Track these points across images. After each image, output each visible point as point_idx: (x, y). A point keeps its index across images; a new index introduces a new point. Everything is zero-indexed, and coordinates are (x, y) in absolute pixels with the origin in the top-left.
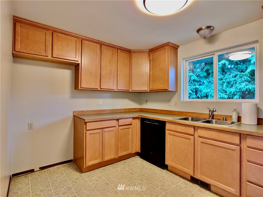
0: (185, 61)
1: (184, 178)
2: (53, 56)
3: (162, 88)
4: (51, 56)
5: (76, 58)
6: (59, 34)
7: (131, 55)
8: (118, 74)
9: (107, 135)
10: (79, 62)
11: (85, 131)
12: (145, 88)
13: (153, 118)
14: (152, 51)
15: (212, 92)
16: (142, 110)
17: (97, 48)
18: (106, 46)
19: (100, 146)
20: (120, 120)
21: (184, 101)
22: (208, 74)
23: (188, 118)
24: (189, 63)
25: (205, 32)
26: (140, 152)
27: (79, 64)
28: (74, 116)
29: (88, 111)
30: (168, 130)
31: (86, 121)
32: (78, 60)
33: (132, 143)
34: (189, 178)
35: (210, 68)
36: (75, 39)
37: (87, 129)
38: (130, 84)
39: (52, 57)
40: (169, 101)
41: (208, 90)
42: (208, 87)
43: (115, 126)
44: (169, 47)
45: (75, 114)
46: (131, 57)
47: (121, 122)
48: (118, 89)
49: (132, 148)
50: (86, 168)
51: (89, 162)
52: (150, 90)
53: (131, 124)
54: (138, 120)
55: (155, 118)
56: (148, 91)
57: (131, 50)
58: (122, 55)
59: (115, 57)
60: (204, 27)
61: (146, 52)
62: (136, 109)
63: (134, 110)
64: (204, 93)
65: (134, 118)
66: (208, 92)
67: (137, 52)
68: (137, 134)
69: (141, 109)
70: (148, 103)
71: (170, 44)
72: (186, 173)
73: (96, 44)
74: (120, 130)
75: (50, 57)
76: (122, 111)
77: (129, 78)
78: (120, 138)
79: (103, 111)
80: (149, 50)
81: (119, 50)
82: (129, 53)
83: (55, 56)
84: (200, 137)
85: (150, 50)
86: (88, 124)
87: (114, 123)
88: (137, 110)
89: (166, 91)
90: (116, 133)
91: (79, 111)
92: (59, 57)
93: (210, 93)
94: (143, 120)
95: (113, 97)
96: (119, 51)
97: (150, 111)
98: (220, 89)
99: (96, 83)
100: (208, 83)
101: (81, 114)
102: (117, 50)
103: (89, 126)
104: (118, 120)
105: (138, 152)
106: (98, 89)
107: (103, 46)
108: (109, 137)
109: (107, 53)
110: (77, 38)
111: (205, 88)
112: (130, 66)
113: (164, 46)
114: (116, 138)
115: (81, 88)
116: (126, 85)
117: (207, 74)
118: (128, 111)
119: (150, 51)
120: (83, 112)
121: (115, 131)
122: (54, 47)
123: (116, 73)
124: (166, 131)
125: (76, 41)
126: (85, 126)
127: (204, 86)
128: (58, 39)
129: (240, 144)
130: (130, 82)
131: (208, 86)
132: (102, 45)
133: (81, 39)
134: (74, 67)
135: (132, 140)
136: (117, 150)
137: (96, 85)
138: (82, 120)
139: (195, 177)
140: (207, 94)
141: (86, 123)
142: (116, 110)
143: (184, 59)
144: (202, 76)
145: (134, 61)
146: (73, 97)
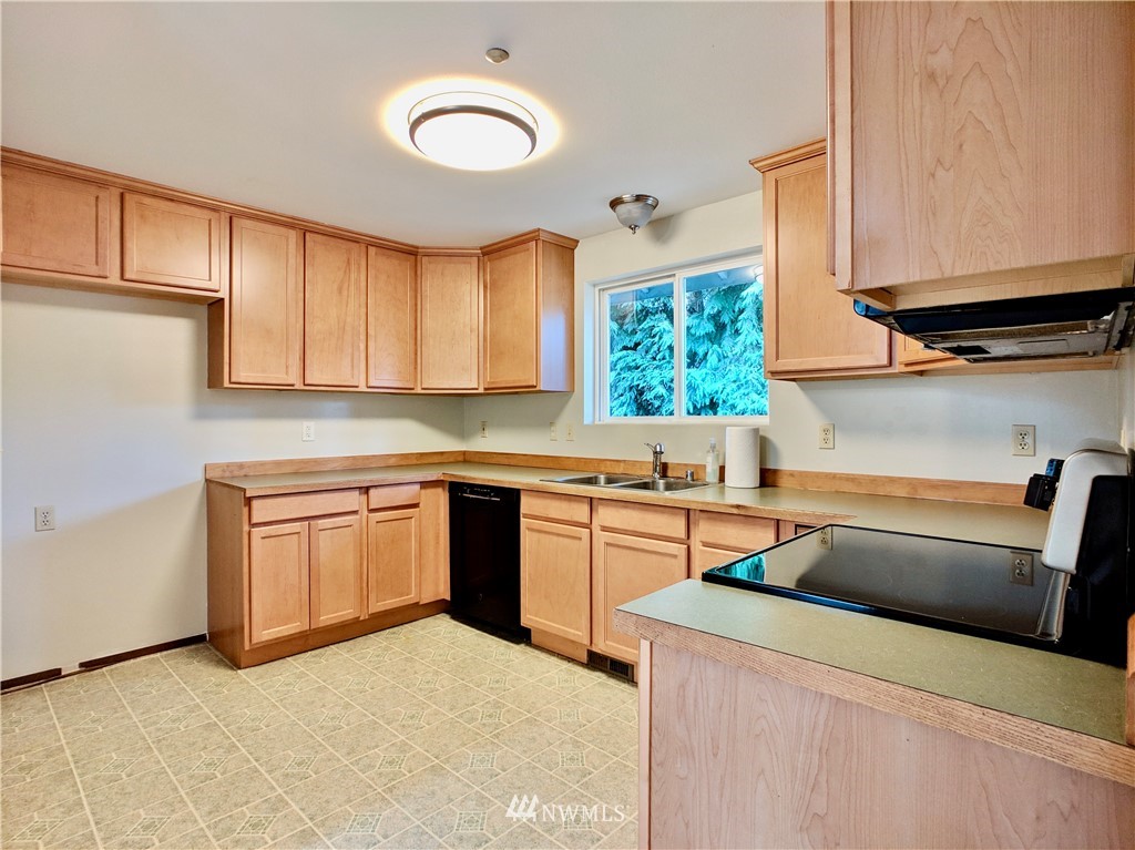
0: (597, 289)
1: (570, 660)
2: (127, 276)
3: (520, 381)
4: (118, 275)
5: (210, 280)
6: (147, 200)
7: (419, 265)
8: (371, 332)
9: (325, 543)
10: (224, 294)
11: (246, 528)
12: (469, 381)
13: (484, 480)
14: (493, 253)
15: (728, 390)
16: (468, 458)
17: (287, 245)
18: (325, 237)
19: (300, 577)
20: (372, 491)
21: (597, 422)
22: (721, 328)
23: (596, 477)
24: (611, 296)
25: (629, 211)
26: (449, 599)
27: (223, 299)
28: (206, 480)
29: (263, 464)
30: (526, 516)
31: (248, 495)
32: (217, 288)
33: (420, 568)
34: (584, 658)
35: (723, 308)
36: (207, 214)
37: (254, 520)
38: (416, 368)
39: (122, 277)
40: (552, 424)
41: (718, 386)
42: (718, 374)
43: (355, 512)
44: (540, 244)
45: (211, 475)
46: (419, 272)
47: (378, 497)
48: (370, 384)
49: (420, 585)
50: (251, 651)
51: (263, 630)
52: (486, 389)
53: (415, 506)
54: (440, 490)
55: (489, 480)
56: (481, 391)
57: (417, 248)
58: (384, 264)
59: (359, 271)
60: (626, 197)
61: (471, 255)
62: (445, 456)
63: (436, 459)
64: (704, 395)
65: (425, 485)
66: (717, 392)
67: (438, 255)
68: (437, 537)
69: (464, 453)
70: (486, 432)
71: (543, 236)
72: (573, 642)
73: (283, 230)
74: (372, 523)
75: (114, 280)
76: (392, 461)
77: (412, 346)
78: (374, 553)
79: (316, 461)
80: (481, 249)
81: (374, 248)
82: (413, 257)
83: (133, 277)
84: (604, 529)
85: (484, 250)
86: (255, 503)
87: (353, 500)
88: (451, 460)
89: (529, 391)
90: (361, 534)
91: (228, 465)
92: (146, 279)
93: (723, 396)
94: (457, 490)
95: (358, 414)
96: (372, 250)
97: (493, 461)
98: (754, 381)
99: (287, 367)
100: (720, 361)
101: (236, 473)
102: (364, 249)
103: (261, 511)
104: (366, 490)
105: (443, 601)
106: (295, 387)
107: (312, 235)
108: (335, 546)
109: (327, 262)
110: (214, 209)
111: (708, 378)
112: (416, 305)
113: (524, 242)
114: (361, 551)
115: (231, 383)
116: (400, 372)
117: (716, 325)
118: (415, 462)
119: (484, 254)
120: (241, 466)
121: (356, 526)
122: (128, 245)
123: (363, 329)
124: (522, 519)
125: (210, 220)
126: (246, 510)
127: (704, 371)
128: (142, 217)
129: (688, 538)
130: (415, 359)
131: (716, 369)
132: (308, 235)
133: (228, 215)
134: (203, 311)
135: (420, 555)
136: (365, 593)
137: (287, 373)
138: (237, 493)
139: (594, 650)
140: (712, 400)
141: (248, 501)
142: (367, 457)
143: (594, 286)
144: (698, 334)
145: (429, 285)
146: (201, 414)
